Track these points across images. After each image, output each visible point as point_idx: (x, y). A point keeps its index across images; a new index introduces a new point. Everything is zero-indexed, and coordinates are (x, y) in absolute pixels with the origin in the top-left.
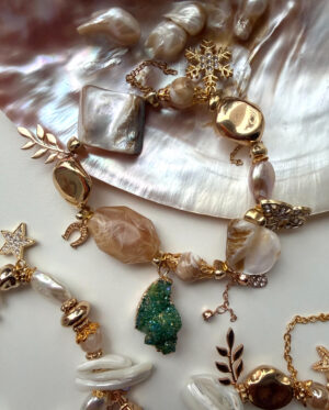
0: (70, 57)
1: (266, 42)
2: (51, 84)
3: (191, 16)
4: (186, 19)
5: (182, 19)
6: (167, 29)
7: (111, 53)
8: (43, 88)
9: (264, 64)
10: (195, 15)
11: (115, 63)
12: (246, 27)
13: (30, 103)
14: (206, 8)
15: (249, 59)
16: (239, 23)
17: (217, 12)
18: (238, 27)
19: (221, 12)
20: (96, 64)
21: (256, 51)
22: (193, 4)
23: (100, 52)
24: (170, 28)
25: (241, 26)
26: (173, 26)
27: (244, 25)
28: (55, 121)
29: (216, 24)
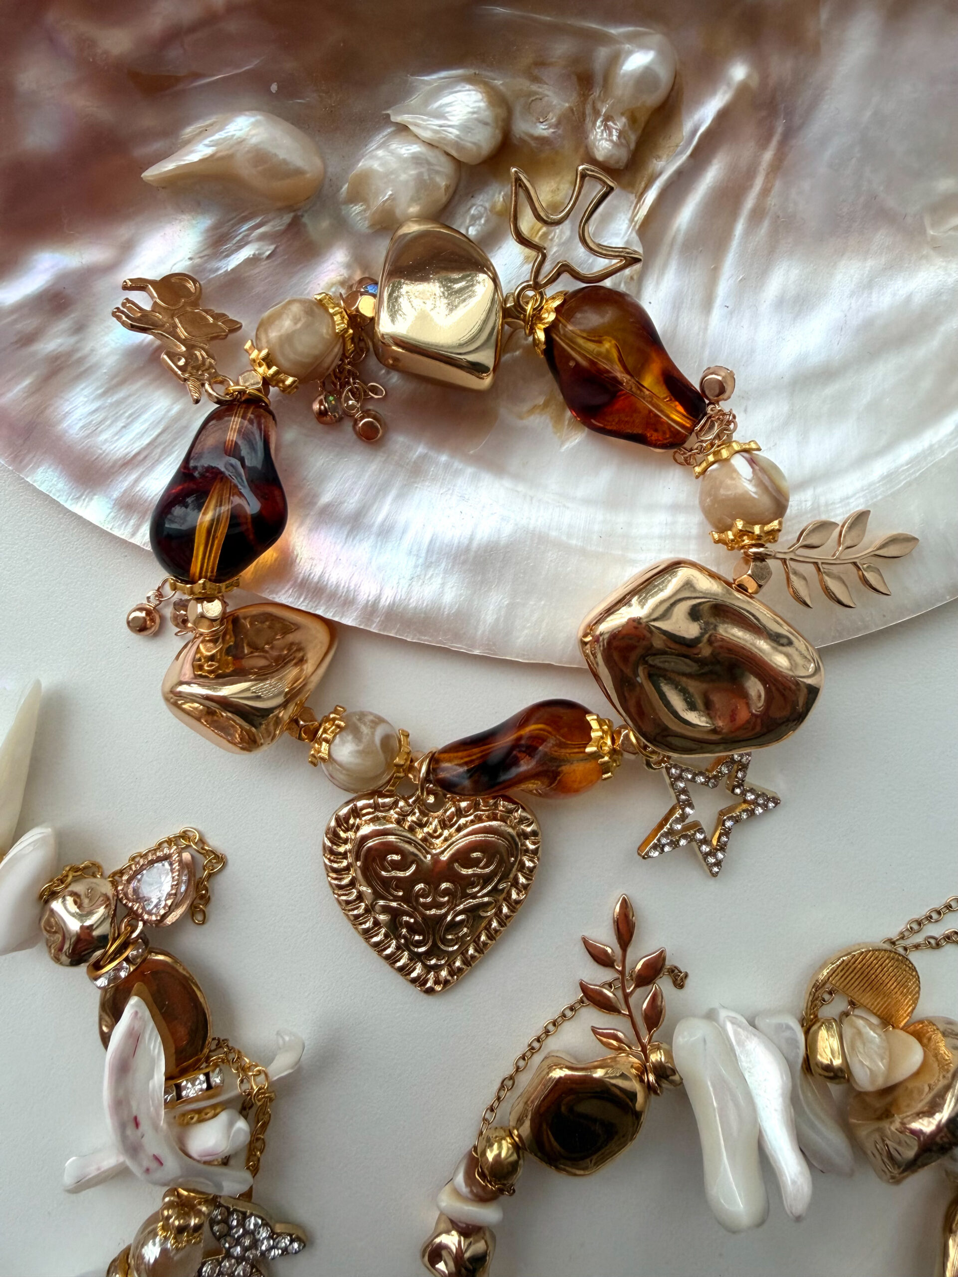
0: (127, 249)
1: (680, 173)
2: (80, 328)
3: (465, 117)
4: (450, 130)
5: (438, 128)
6: (400, 158)
7: (245, 227)
8: (59, 341)
9: (678, 230)
10: (475, 116)
11: (260, 254)
12: (619, 137)
13: (26, 387)
14: (501, 87)
15: (636, 219)
16: (599, 127)
17: (537, 96)
18: (599, 137)
19: (548, 96)
20: (206, 262)
21: (651, 196)
22: (469, 80)
23: (214, 228)
24: (405, 156)
25: (605, 135)
26: (415, 148)
27: (614, 130)
28: (101, 432)
29: (537, 127)
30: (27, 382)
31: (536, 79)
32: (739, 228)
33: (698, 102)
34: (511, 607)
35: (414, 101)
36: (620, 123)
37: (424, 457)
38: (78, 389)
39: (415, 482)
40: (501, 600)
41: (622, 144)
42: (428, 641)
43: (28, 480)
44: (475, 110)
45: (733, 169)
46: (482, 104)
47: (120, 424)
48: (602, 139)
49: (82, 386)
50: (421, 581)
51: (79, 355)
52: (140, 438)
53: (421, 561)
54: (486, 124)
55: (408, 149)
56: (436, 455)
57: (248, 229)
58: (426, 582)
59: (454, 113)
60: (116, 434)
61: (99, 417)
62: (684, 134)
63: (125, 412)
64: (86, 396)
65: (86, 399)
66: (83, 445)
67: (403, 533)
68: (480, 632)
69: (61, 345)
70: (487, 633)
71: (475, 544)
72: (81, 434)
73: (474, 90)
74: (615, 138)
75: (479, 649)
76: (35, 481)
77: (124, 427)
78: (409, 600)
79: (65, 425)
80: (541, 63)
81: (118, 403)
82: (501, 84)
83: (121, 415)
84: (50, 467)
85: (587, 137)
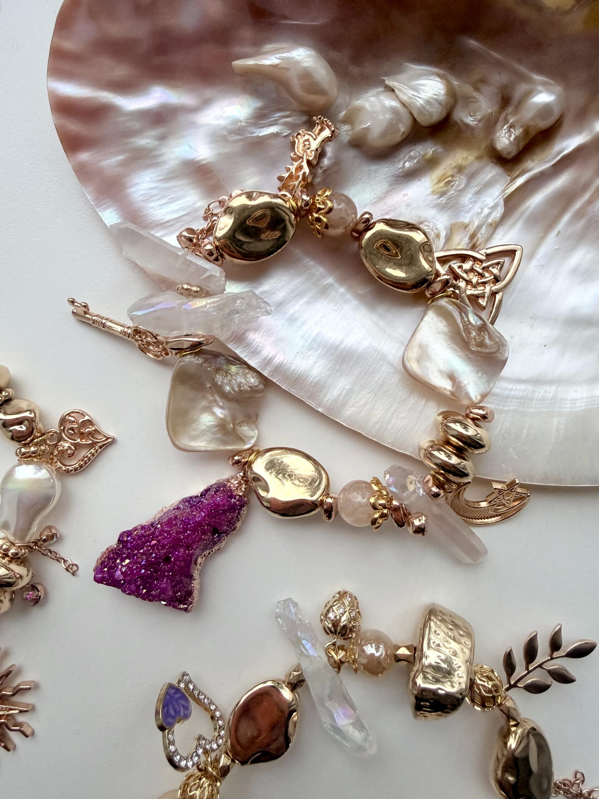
0: (206, 103)
2: (163, 138)
3: (429, 96)
4: (418, 99)
5: (412, 96)
6: (383, 106)
7: (278, 115)
8: (148, 141)
9: (528, 207)
10: (436, 97)
11: (280, 133)
12: (515, 139)
13: (119, 160)
14: (456, 87)
15: (506, 191)
16: (505, 130)
17: (474, 100)
18: (502, 135)
19: (480, 102)
20: (248, 126)
21: (520, 181)
22: (439, 76)
23: (261, 109)
24: (387, 105)
25: (507, 135)
26: (394, 103)
27: (513, 135)
28: (152, 201)
29: (467, 118)
30: (121, 157)
31: (477, 89)
32: (566, 217)
33: (568, 136)
34: (350, 391)
35: (402, 77)
36: (518, 132)
37: (331, 285)
38: (149, 172)
39: (320, 298)
40: (347, 384)
41: (514, 144)
42: (294, 392)
43: (100, 213)
44: (437, 93)
45: (574, 182)
46: (443, 92)
47: (165, 201)
48: (504, 137)
49: (152, 171)
50: (302, 356)
51: (156, 153)
52: (172, 213)
53: (307, 344)
54: (440, 104)
55: (390, 102)
56: (338, 287)
57: (279, 116)
58: (305, 357)
59: (425, 91)
60: (160, 206)
61: (154, 192)
62: (553, 151)
63: (169, 195)
64: (150, 178)
65: (150, 179)
66: (139, 205)
67: (302, 324)
68: (326, 399)
69: (148, 144)
70: (330, 401)
71: (342, 346)
72: (140, 198)
73: (440, 82)
74: (512, 139)
75: (322, 408)
76: (102, 216)
77: (165, 203)
78: (292, 364)
79: (133, 190)
80: (483, 81)
81: (168, 189)
82: (457, 85)
83: (166, 196)
84: (115, 211)
85: (495, 134)
